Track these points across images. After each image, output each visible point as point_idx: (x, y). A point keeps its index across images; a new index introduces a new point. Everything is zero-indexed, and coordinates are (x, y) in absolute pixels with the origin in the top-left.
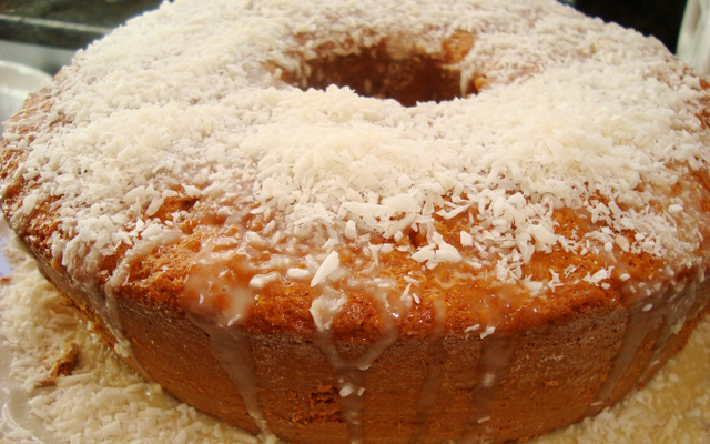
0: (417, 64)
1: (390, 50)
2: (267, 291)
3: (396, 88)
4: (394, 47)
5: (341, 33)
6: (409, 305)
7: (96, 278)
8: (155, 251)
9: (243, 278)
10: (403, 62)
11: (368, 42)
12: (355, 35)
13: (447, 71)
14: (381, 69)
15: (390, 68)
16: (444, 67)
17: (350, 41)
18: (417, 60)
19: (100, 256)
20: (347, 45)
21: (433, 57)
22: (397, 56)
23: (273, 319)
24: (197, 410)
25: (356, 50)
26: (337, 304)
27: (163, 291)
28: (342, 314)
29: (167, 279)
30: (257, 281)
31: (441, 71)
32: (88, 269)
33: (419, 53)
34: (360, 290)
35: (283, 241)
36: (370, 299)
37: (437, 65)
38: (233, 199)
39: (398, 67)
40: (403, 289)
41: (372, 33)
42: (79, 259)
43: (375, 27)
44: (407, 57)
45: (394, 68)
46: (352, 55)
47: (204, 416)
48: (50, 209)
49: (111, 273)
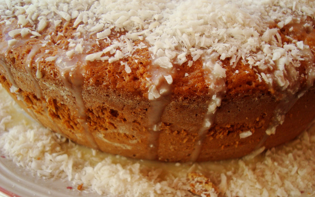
32: (296, 79)
48: (234, 67)
49: (305, 75)
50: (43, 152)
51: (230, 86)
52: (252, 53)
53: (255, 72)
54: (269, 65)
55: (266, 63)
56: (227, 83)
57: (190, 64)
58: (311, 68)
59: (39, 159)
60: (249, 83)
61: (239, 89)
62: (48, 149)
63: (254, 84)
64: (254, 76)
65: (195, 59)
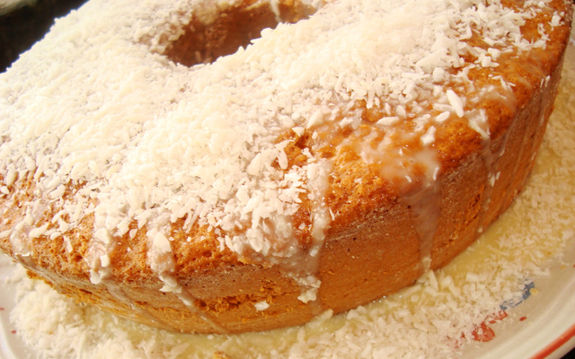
0: (225, 18)
1: (202, 19)
2: (439, 140)
3: (217, 46)
4: (203, 15)
5: (164, 24)
6: (511, 90)
7: (297, 237)
8: (331, 179)
9: (415, 145)
10: (214, 24)
11: (186, 21)
12: (174, 20)
13: (253, 10)
14: (201, 37)
15: (206, 33)
16: (249, 8)
17: (173, 27)
18: (224, 15)
19: (288, 219)
20: (174, 31)
21: (237, 6)
22: (209, 21)
23: (457, 153)
24: (363, 305)
25: (182, 32)
26: (482, 116)
27: (371, 196)
28: (489, 121)
29: (368, 186)
30: (428, 139)
31: (248, 12)
32: (286, 236)
33: (223, 10)
34: (483, 100)
35: (408, 109)
36: (492, 102)
37: (241, 11)
38: (340, 113)
39: (211, 29)
40: (500, 84)
41: (182, 14)
42: (270, 237)
43: (181, 9)
44: (217, 17)
45: (209, 32)
46: (181, 37)
47: (370, 305)
48: (187, 232)
49: (308, 223)
50: (57, 323)
51: (180, 262)
52: (221, 202)
53: (216, 236)
54: (236, 222)
55: (233, 219)
56: (175, 257)
57: (133, 234)
58: (317, 212)
59: (51, 333)
60: (207, 253)
61: (191, 264)
62: (62, 319)
63: (213, 254)
64: (213, 242)
65: (140, 225)
